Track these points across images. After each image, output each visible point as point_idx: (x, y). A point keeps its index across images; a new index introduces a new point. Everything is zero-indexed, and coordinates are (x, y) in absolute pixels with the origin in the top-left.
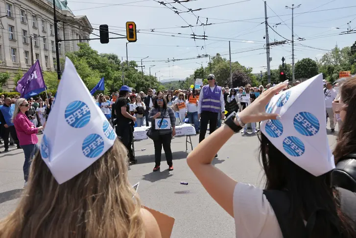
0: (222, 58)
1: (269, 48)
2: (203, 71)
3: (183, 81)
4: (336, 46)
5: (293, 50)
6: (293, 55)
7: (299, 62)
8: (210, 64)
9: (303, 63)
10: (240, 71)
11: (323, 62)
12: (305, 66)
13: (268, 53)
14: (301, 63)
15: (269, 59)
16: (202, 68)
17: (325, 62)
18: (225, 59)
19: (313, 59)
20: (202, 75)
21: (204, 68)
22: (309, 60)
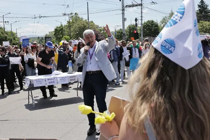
0: (80, 17)
1: (124, 10)
2: (62, 29)
3: (42, 38)
4: (172, 11)
5: (142, 12)
6: (142, 17)
7: (145, 23)
8: (69, 22)
9: (148, 23)
10: (96, 29)
11: (162, 24)
12: (150, 26)
13: (123, 14)
14: (147, 23)
15: (124, 20)
16: (62, 26)
17: (164, 23)
18: (82, 19)
19: (155, 21)
20: (62, 32)
21: (63, 25)
22: (153, 22)
